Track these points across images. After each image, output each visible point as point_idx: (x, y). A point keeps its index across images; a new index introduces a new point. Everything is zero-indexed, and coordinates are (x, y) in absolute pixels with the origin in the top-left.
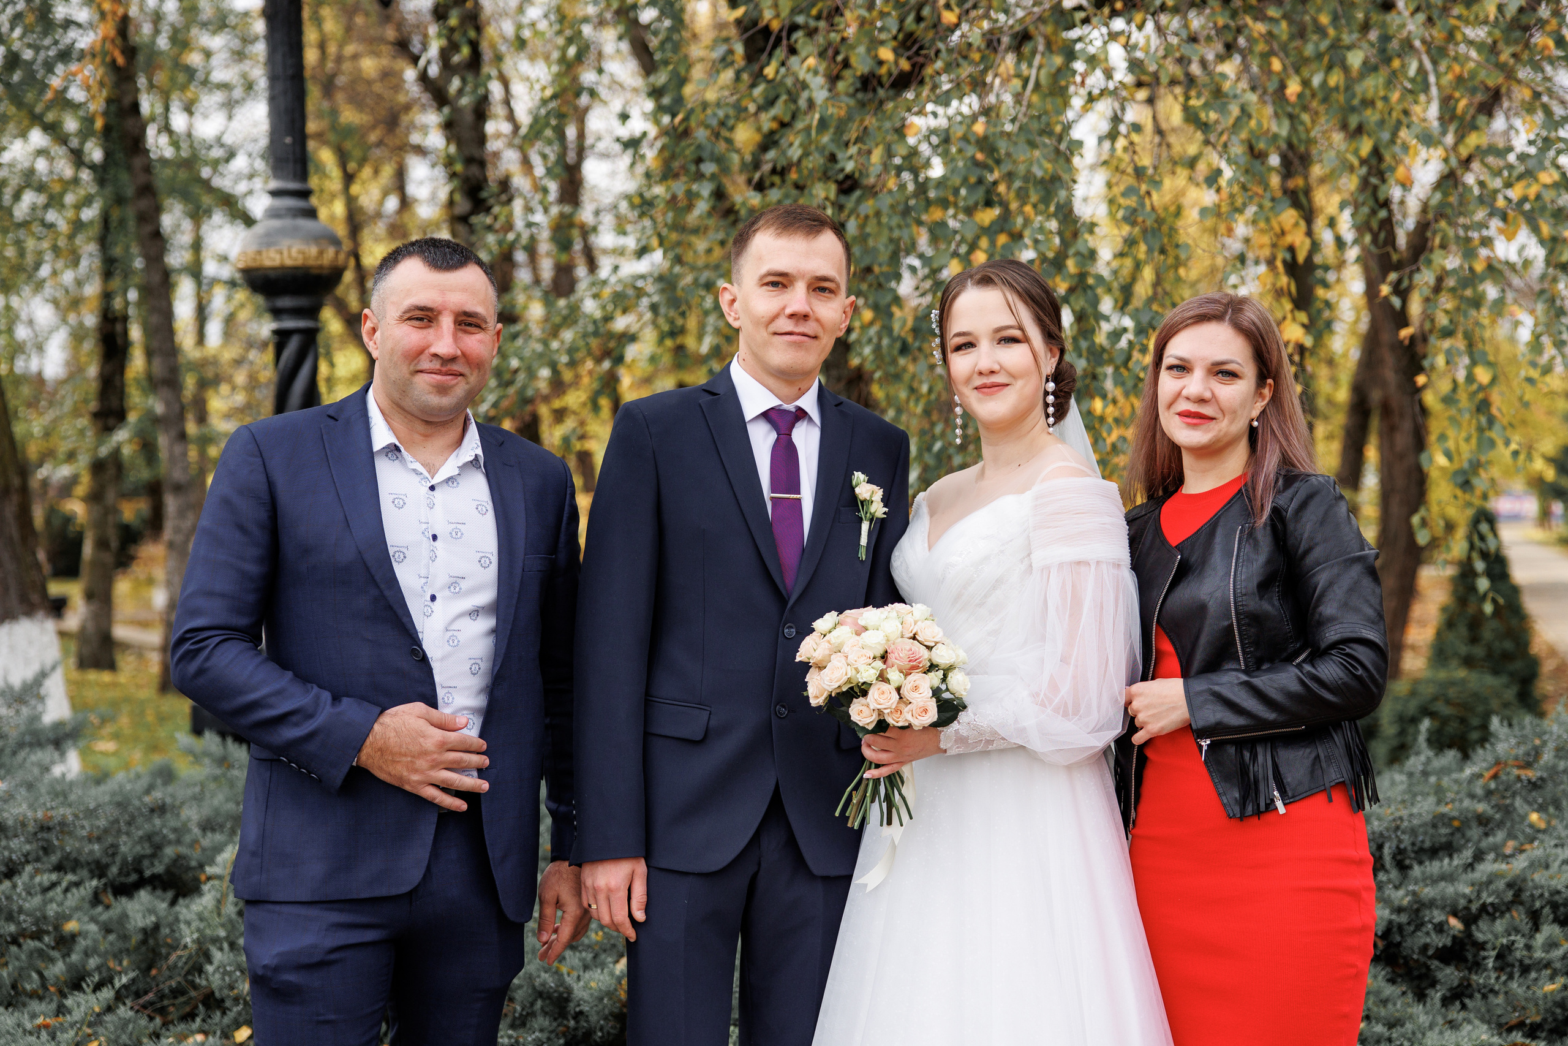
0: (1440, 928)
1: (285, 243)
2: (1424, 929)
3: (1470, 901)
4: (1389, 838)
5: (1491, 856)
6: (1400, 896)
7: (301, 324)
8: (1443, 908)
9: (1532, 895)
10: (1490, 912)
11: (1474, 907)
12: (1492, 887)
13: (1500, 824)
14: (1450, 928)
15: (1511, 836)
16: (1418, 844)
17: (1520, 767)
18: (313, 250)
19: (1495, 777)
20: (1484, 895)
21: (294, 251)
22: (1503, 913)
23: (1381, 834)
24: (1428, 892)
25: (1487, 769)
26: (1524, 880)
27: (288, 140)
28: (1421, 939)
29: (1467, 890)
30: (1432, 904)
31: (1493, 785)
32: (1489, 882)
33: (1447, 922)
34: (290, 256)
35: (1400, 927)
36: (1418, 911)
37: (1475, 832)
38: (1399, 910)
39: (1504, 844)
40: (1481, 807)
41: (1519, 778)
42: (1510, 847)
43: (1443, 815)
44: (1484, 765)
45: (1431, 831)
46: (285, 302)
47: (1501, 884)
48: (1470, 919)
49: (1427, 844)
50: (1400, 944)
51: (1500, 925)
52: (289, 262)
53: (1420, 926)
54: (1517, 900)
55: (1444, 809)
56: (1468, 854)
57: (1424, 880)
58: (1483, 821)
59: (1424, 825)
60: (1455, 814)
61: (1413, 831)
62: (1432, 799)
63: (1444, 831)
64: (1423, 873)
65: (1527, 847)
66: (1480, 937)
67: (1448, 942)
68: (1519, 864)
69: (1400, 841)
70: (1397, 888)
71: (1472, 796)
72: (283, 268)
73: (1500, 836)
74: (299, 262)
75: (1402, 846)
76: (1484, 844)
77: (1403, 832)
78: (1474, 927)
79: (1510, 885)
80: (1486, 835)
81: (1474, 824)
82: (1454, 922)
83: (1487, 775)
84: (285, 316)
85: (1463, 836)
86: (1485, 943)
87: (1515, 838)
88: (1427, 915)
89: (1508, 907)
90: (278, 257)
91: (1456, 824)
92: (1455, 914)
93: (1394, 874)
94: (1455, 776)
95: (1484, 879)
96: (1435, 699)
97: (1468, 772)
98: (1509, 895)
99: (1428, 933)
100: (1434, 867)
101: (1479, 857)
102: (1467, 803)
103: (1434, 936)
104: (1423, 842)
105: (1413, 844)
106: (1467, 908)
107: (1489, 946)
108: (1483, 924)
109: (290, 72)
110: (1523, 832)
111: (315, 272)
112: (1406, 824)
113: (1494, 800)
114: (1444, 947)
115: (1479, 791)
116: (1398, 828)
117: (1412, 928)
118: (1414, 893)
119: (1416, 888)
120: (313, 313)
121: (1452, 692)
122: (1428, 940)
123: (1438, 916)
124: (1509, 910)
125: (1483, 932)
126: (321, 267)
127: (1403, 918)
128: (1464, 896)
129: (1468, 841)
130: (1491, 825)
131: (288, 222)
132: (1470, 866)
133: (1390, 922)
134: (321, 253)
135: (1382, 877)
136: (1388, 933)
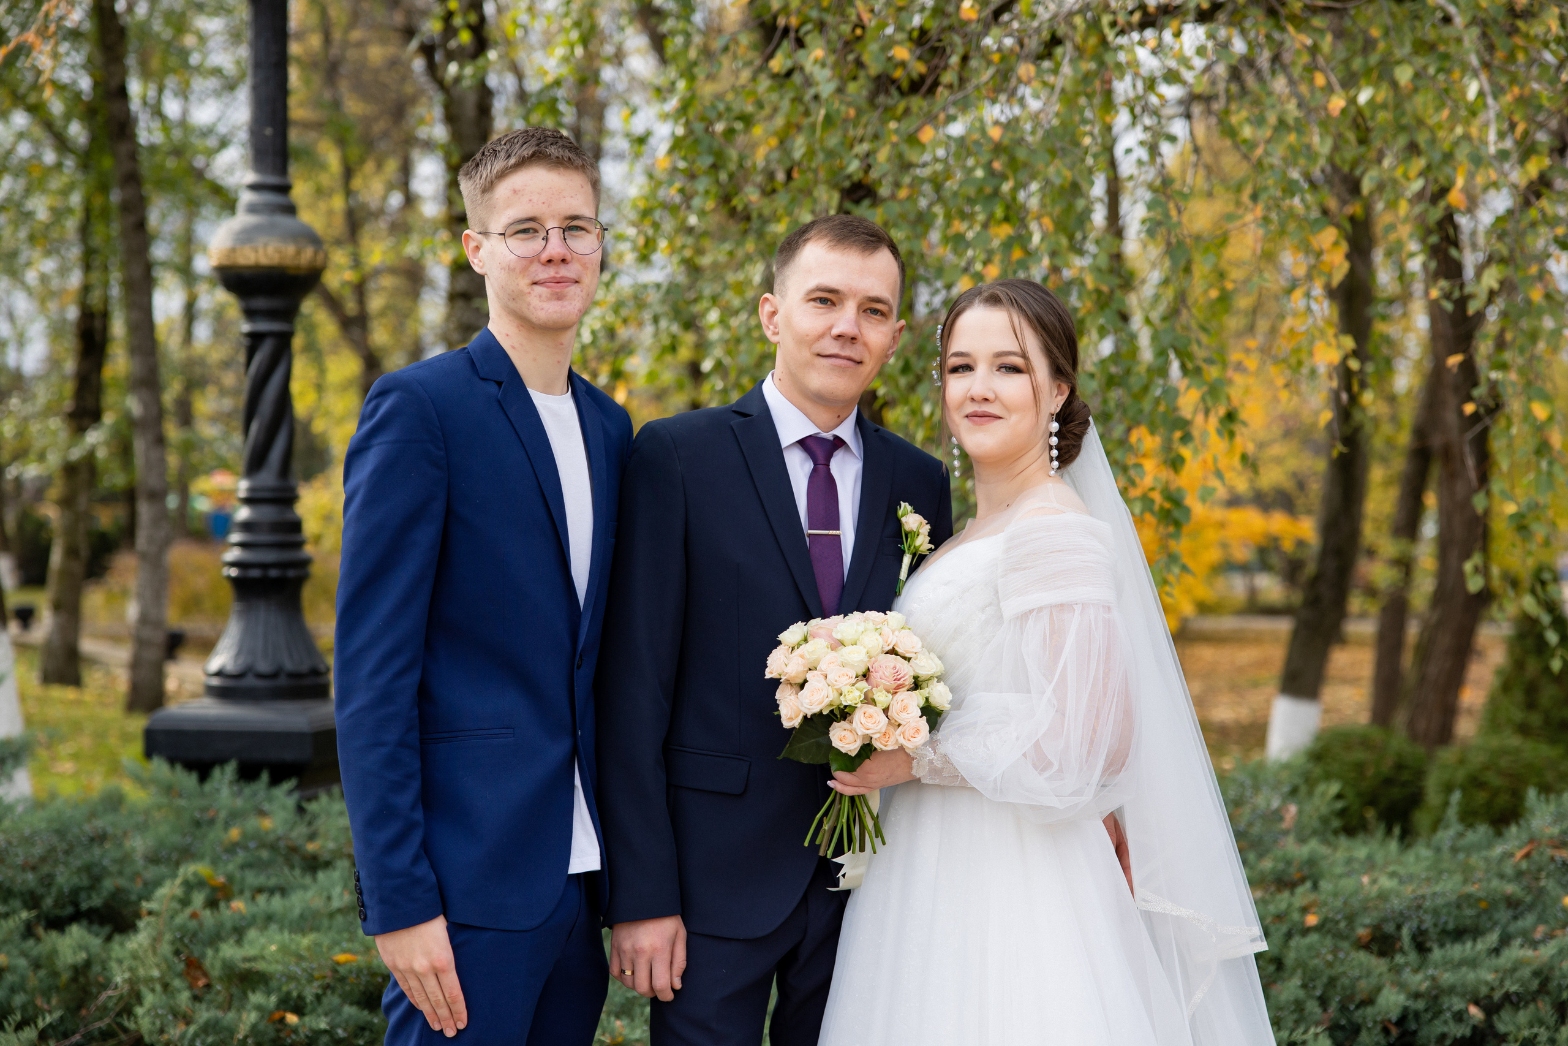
0: (1460, 1017)
1: (261, 242)
2: (1442, 1018)
3: (1492, 989)
4: (1410, 918)
5: (1518, 941)
6: (1418, 981)
7: (275, 328)
8: (1463, 995)
9: (1559, 986)
10: (1514, 1001)
11: (1497, 995)
12: (1518, 975)
13: (1531, 907)
14: (1470, 1017)
15: (1541, 920)
16: (1440, 927)
17: (1556, 847)
18: (290, 249)
19: (1527, 856)
20: (1507, 983)
21: (270, 250)
22: (1527, 1004)
23: (1401, 914)
24: (1447, 978)
25: (1520, 848)
26: (1552, 969)
27: (268, 131)
28: (1438, 1027)
29: (1490, 977)
30: (1451, 990)
31: (1524, 865)
32: (1514, 970)
33: (1467, 1010)
34: (266, 255)
35: (1417, 1015)
36: (1436, 997)
37: (1503, 915)
38: (1417, 996)
39: (1534, 928)
40: (1510, 888)
41: (1552, 859)
42: (1540, 932)
43: (1469, 896)
44: (1516, 843)
45: (1455, 912)
46: (260, 303)
47: (1526, 972)
48: (1491, 1009)
49: (1451, 926)
50: (1415, 1033)
51: (1523, 1016)
52: (264, 261)
53: (1438, 1014)
54: (1543, 989)
55: (1471, 889)
56: (1493, 938)
57: (1445, 963)
58: (1512, 903)
59: (1448, 905)
60: (1482, 894)
61: (1436, 912)
62: (1458, 878)
63: (1469, 912)
64: (1444, 957)
65: (1559, 932)
66: (1502, 1028)
67: (1468, 1032)
68: (1547, 951)
69: (1421, 922)
70: (1416, 971)
71: (1501, 876)
72: (258, 267)
73: (1529, 920)
74: (275, 262)
75: (1424, 926)
76: (1512, 928)
77: (1426, 912)
78: (1495, 1018)
79: (1536, 974)
80: (1515, 918)
81: (1502, 906)
82: (1474, 1010)
83: (1519, 854)
84: (257, 318)
85: (1490, 919)
86: (1506, 1035)
87: (1546, 922)
88: (1446, 1002)
89: (1534, 997)
90: (252, 256)
91: (1483, 905)
92: (1477, 1003)
93: (1413, 957)
94: (1484, 853)
95: (1509, 965)
96: (1486, 768)
97: (1498, 850)
98: (1535, 984)
99: (1446, 1022)
100: (1456, 951)
101: (1505, 940)
102: (1495, 883)
103: (1452, 1024)
104: (1446, 923)
105: (1435, 925)
106: (1489, 997)
107: (1511, 1038)
108: (1506, 1014)
110: (1556, 917)
111: (292, 272)
112: (1428, 903)
113: (1525, 881)
114: (1463, 1037)
115: (1509, 870)
116: (1419, 907)
117: (1429, 1016)
118: (1433, 979)
119: (1436, 973)
120: (288, 315)
121: (1504, 762)
122: (1445, 1029)
123: (1457, 1004)
124: (1534, 1000)
125: (1505, 1023)
126: (298, 268)
127: (1420, 1005)
128: (1487, 983)
129: (1495, 924)
130: (1521, 908)
131: (265, 219)
132: (1496, 951)
133: (1406, 1009)
134: (298, 253)
135: (1399, 959)
136: (1402, 1021)
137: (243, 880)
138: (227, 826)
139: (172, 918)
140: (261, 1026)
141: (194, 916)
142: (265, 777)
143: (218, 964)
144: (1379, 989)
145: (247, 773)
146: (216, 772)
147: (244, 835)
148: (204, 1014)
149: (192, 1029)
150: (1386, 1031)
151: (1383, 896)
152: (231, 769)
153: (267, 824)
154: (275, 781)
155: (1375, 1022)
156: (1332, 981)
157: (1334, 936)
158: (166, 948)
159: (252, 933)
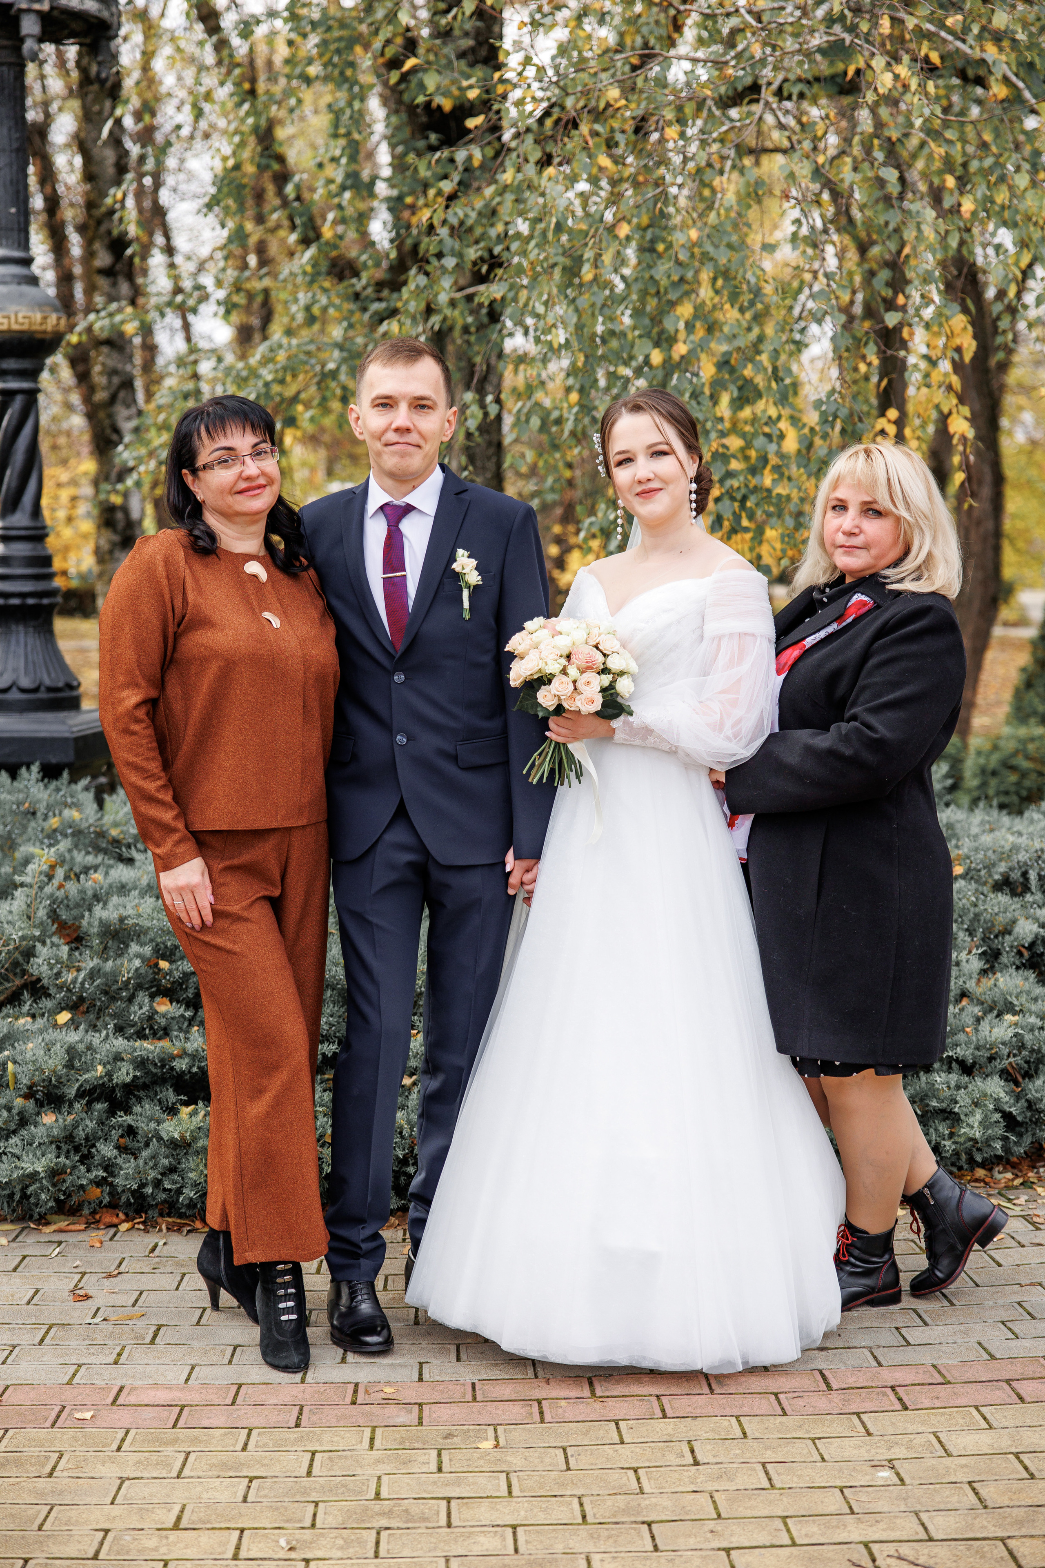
1: (12, 309)
4: (1032, 867)
7: (25, 385)
18: (39, 316)
21: (21, 317)
23: (1026, 863)
27: (13, 210)
34: (16, 322)
35: (1043, 940)
52: (15, 327)
72: (10, 331)
74: (25, 327)
84: (10, 378)
90: (5, 321)
96: (1017, 754)
109: (15, 145)
111: (39, 336)
120: (33, 374)
121: (1031, 748)
126: (43, 332)
131: (13, 288)
133: (1037, 935)
134: (44, 319)
135: (1029, 898)
136: (1033, 944)
137: (72, 858)
138: (46, 818)
139: (41, 888)
140: (142, 971)
141: (61, 886)
142: (65, 775)
143: (96, 923)
144: (1014, 922)
145: (50, 773)
146: (23, 770)
147: (62, 823)
148: (89, 963)
149: (82, 975)
150: (1020, 953)
151: (1015, 848)
152: (35, 768)
153: (75, 815)
154: (73, 780)
155: (1011, 947)
156: (977, 916)
157: (976, 882)
158: (42, 913)
159: (115, 900)
